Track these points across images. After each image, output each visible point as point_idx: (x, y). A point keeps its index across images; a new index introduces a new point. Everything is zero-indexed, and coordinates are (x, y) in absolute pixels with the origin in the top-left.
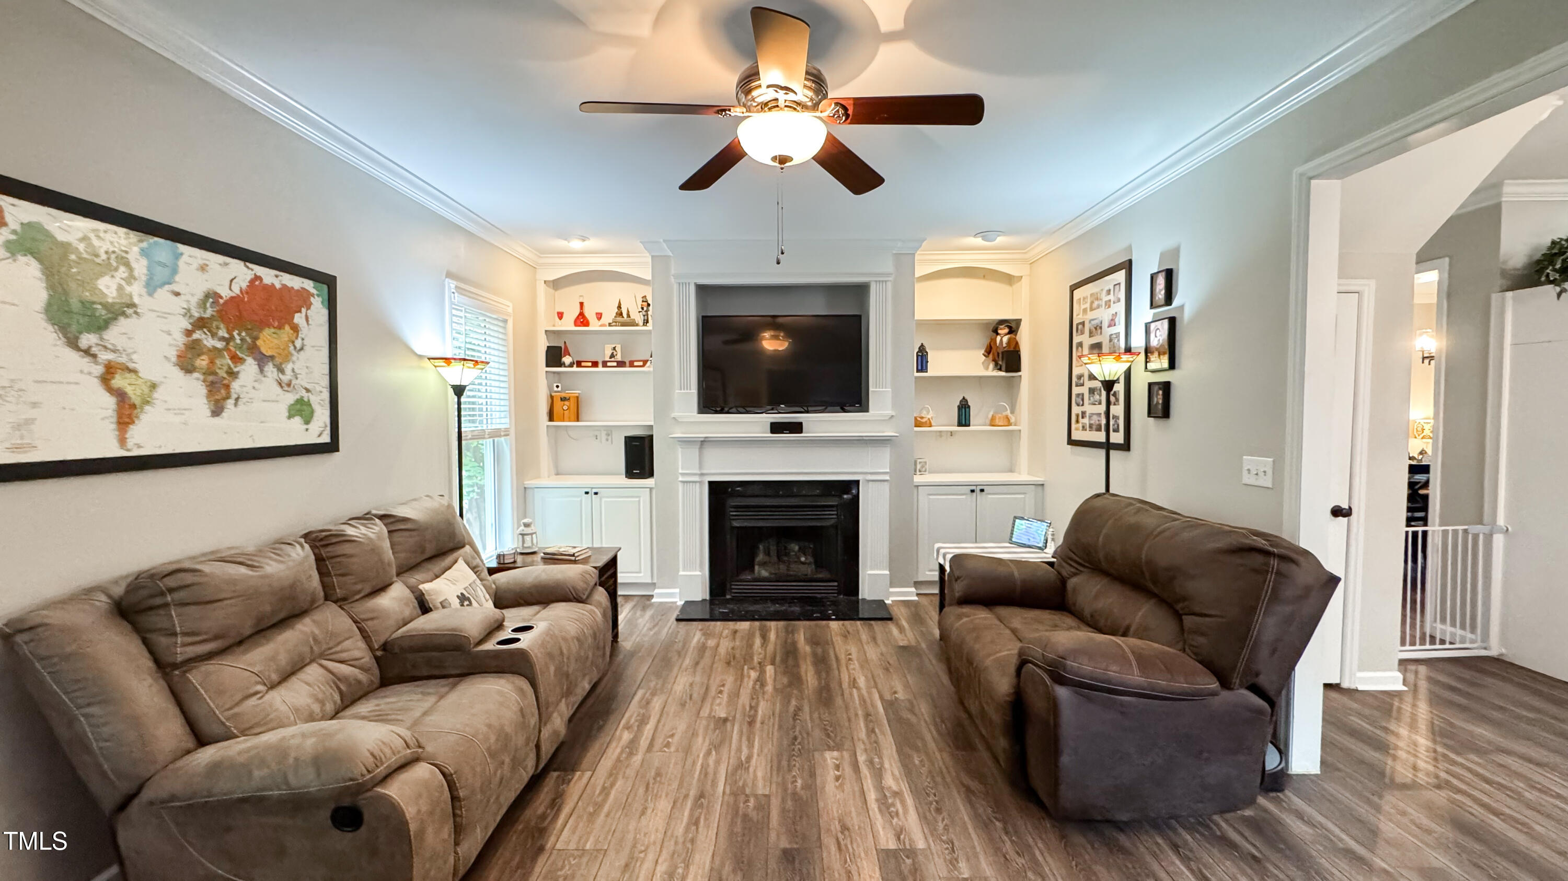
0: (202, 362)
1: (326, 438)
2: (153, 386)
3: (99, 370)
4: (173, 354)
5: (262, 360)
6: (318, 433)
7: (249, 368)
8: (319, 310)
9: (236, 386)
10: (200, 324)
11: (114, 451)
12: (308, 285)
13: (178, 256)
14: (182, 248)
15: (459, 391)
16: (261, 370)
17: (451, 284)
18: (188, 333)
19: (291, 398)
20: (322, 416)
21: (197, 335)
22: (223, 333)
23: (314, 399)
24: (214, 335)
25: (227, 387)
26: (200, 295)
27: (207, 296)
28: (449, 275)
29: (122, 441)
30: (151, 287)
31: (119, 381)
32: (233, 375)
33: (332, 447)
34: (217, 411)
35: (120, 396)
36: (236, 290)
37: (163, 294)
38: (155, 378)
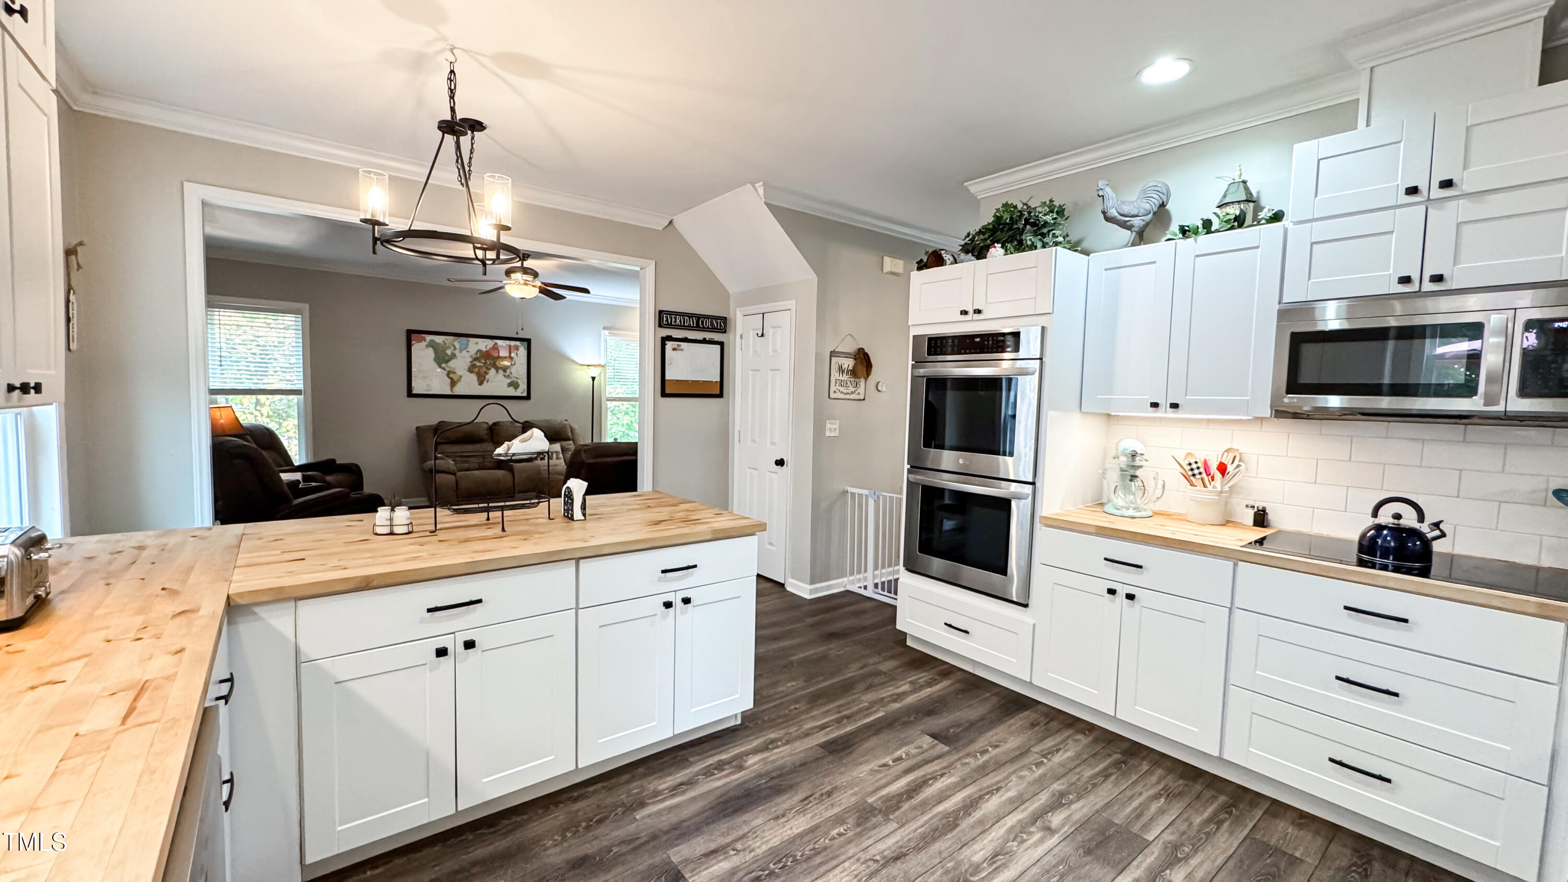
0: (476, 370)
1: (525, 394)
2: (461, 377)
3: (446, 373)
4: (467, 368)
5: (497, 369)
6: (521, 391)
7: (493, 371)
8: (523, 351)
9: (487, 377)
10: (476, 359)
11: (449, 392)
12: (518, 343)
13: (469, 341)
14: (470, 339)
15: (593, 379)
16: (497, 372)
17: (606, 332)
18: (471, 362)
19: (509, 381)
20: (523, 386)
21: (474, 362)
22: (483, 361)
23: (519, 382)
24: (480, 362)
25: (485, 377)
26: (475, 351)
27: (478, 351)
28: (605, 328)
29: (452, 390)
30: (461, 351)
31: (451, 375)
32: (487, 373)
33: (528, 397)
34: (481, 383)
35: (452, 379)
36: (488, 348)
37: (464, 352)
38: (461, 374)
